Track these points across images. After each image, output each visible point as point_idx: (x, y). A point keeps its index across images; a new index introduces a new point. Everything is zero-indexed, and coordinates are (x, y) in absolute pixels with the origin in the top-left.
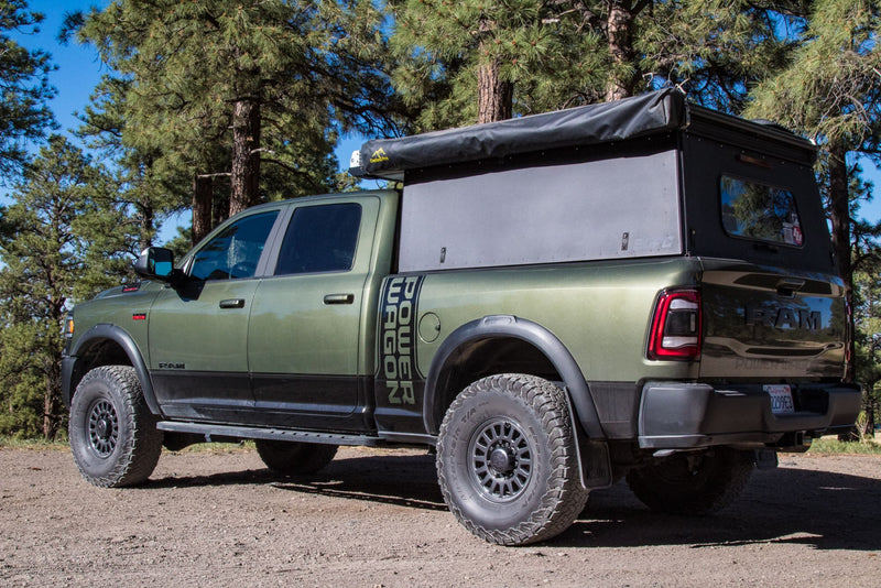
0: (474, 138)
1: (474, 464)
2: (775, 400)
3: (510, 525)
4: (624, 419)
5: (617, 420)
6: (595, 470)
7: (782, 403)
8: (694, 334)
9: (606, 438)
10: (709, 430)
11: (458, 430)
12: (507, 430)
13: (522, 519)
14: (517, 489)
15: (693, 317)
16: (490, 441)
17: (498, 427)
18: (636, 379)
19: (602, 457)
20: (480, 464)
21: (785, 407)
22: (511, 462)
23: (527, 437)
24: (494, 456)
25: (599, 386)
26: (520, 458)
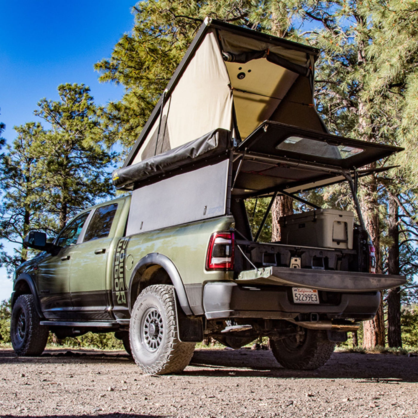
0: (147, 163)
1: (144, 333)
2: (302, 296)
3: (152, 363)
4: (199, 303)
5: (196, 304)
6: (191, 333)
7: (308, 298)
8: (229, 257)
9: (193, 315)
10: (236, 308)
11: (136, 315)
12: (156, 314)
13: (157, 360)
14: (158, 344)
15: (228, 247)
16: (150, 320)
17: (153, 313)
18: (202, 282)
19: (197, 326)
20: (146, 333)
21: (310, 300)
22: (157, 331)
23: (162, 317)
24: (150, 327)
25: (188, 287)
26: (160, 328)
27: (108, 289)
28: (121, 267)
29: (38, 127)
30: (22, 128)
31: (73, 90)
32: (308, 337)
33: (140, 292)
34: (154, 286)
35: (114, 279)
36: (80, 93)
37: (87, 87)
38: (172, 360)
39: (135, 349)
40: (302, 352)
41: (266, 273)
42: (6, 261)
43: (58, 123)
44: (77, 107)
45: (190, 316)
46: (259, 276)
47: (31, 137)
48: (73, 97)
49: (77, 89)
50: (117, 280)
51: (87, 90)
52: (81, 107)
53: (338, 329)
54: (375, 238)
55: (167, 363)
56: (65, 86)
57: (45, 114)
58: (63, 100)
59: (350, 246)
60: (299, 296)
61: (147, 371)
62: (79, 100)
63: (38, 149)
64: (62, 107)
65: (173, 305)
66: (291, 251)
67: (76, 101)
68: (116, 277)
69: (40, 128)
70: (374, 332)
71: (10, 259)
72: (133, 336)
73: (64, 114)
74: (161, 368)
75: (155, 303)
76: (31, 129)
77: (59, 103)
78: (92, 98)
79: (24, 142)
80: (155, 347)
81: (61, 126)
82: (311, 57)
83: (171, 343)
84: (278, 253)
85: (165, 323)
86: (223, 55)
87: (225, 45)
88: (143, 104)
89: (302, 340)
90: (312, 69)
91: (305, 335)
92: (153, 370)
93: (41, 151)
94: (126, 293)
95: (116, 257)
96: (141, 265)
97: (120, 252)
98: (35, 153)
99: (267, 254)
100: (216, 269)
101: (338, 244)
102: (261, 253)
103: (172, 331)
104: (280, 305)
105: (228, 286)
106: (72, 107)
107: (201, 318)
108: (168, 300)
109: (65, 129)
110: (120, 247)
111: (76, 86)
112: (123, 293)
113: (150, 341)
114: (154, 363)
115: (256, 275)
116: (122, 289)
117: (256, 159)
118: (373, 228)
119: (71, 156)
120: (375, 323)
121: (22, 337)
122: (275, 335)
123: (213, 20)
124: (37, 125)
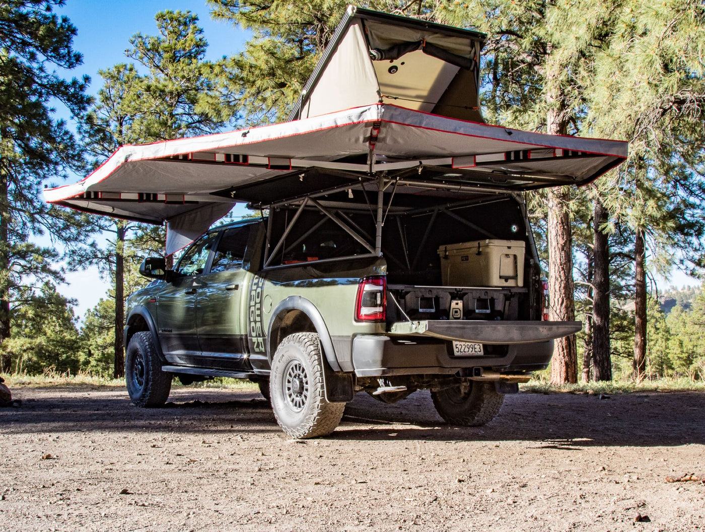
1: (287, 389)
2: (464, 347)
3: (297, 426)
4: (348, 359)
5: (344, 360)
6: (339, 391)
7: (471, 349)
8: (380, 306)
9: (342, 371)
10: (389, 365)
11: (277, 368)
12: (300, 367)
13: (302, 422)
14: (303, 403)
15: (379, 295)
16: (293, 375)
17: (296, 366)
18: (351, 334)
19: (346, 383)
20: (289, 389)
21: (473, 352)
22: (302, 388)
23: (306, 371)
24: (293, 383)
25: (336, 339)
26: (305, 385)
27: (243, 333)
28: (258, 309)
29: (131, 70)
30: (109, 73)
31: (176, 20)
32: (474, 388)
33: (281, 340)
34: (297, 334)
35: (250, 322)
36: (185, 24)
37: (193, 15)
38: (319, 423)
39: (277, 408)
40: (467, 406)
41: (421, 327)
42: (96, 256)
43: (158, 67)
44: (183, 44)
45: (338, 372)
46: (414, 331)
47: (121, 85)
48: (176, 30)
49: (181, 19)
50: (253, 324)
51: (194, 19)
52: (187, 45)
53: (507, 380)
54: (566, 242)
55: (314, 425)
56: (165, 13)
57: (140, 54)
58: (163, 34)
59: (520, 283)
60: (460, 347)
61: (291, 434)
62: (184, 33)
63: (133, 103)
64: (162, 45)
65: (319, 359)
66: (451, 294)
67: (180, 35)
68: (252, 320)
69: (134, 73)
70: (563, 362)
71: (102, 253)
72: (274, 392)
73: (166, 55)
74: (307, 432)
75: (298, 356)
76: (122, 74)
77: (158, 39)
78: (201, 31)
79: (113, 92)
80: (300, 406)
81: (162, 71)
82: (476, 43)
83: (318, 403)
84: (437, 296)
85: (310, 379)
86: (370, 54)
87: (373, 38)
88: (273, 62)
89: (466, 391)
90: (478, 61)
91: (471, 386)
92: (298, 434)
93: (137, 106)
94: (264, 340)
95: (251, 296)
96: (281, 309)
97: (256, 290)
98: (129, 109)
99: (423, 299)
100: (366, 320)
101: (506, 281)
102: (417, 297)
103: (319, 389)
104: (438, 360)
105: (380, 341)
106: (175, 44)
107: (351, 375)
108: (313, 353)
109: (167, 75)
110: (255, 284)
111: (180, 14)
112: (260, 340)
113: (293, 399)
114: (298, 425)
115: (411, 329)
116: (259, 334)
117: (410, 185)
118: (564, 228)
119: (176, 113)
120: (565, 351)
121: (140, 383)
122: (436, 386)
123: (358, 8)
124: (128, 67)
